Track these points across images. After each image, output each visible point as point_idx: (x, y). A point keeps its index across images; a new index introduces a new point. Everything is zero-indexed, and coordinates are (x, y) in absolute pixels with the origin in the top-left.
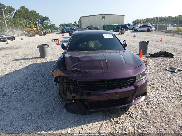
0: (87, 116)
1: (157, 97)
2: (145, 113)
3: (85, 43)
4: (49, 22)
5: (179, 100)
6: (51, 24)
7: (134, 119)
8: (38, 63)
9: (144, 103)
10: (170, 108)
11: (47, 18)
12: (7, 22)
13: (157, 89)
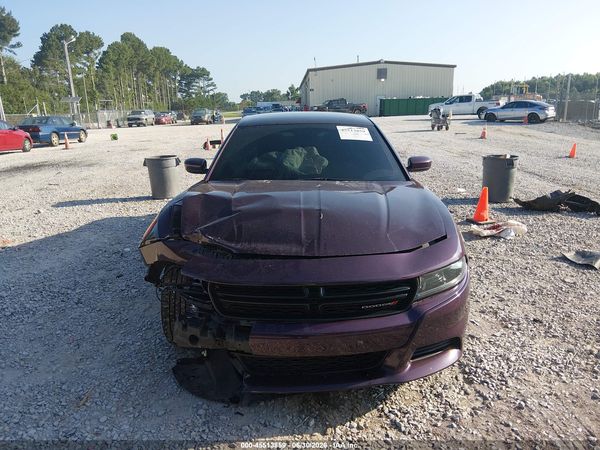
0: (241, 409)
1: (508, 359)
2: (450, 414)
3: (274, 154)
4: (208, 86)
5: (588, 376)
6: (216, 91)
7: (404, 433)
8: (138, 217)
9: (456, 377)
10: (550, 401)
11: (202, 73)
12: (78, 83)
13: (516, 327)
